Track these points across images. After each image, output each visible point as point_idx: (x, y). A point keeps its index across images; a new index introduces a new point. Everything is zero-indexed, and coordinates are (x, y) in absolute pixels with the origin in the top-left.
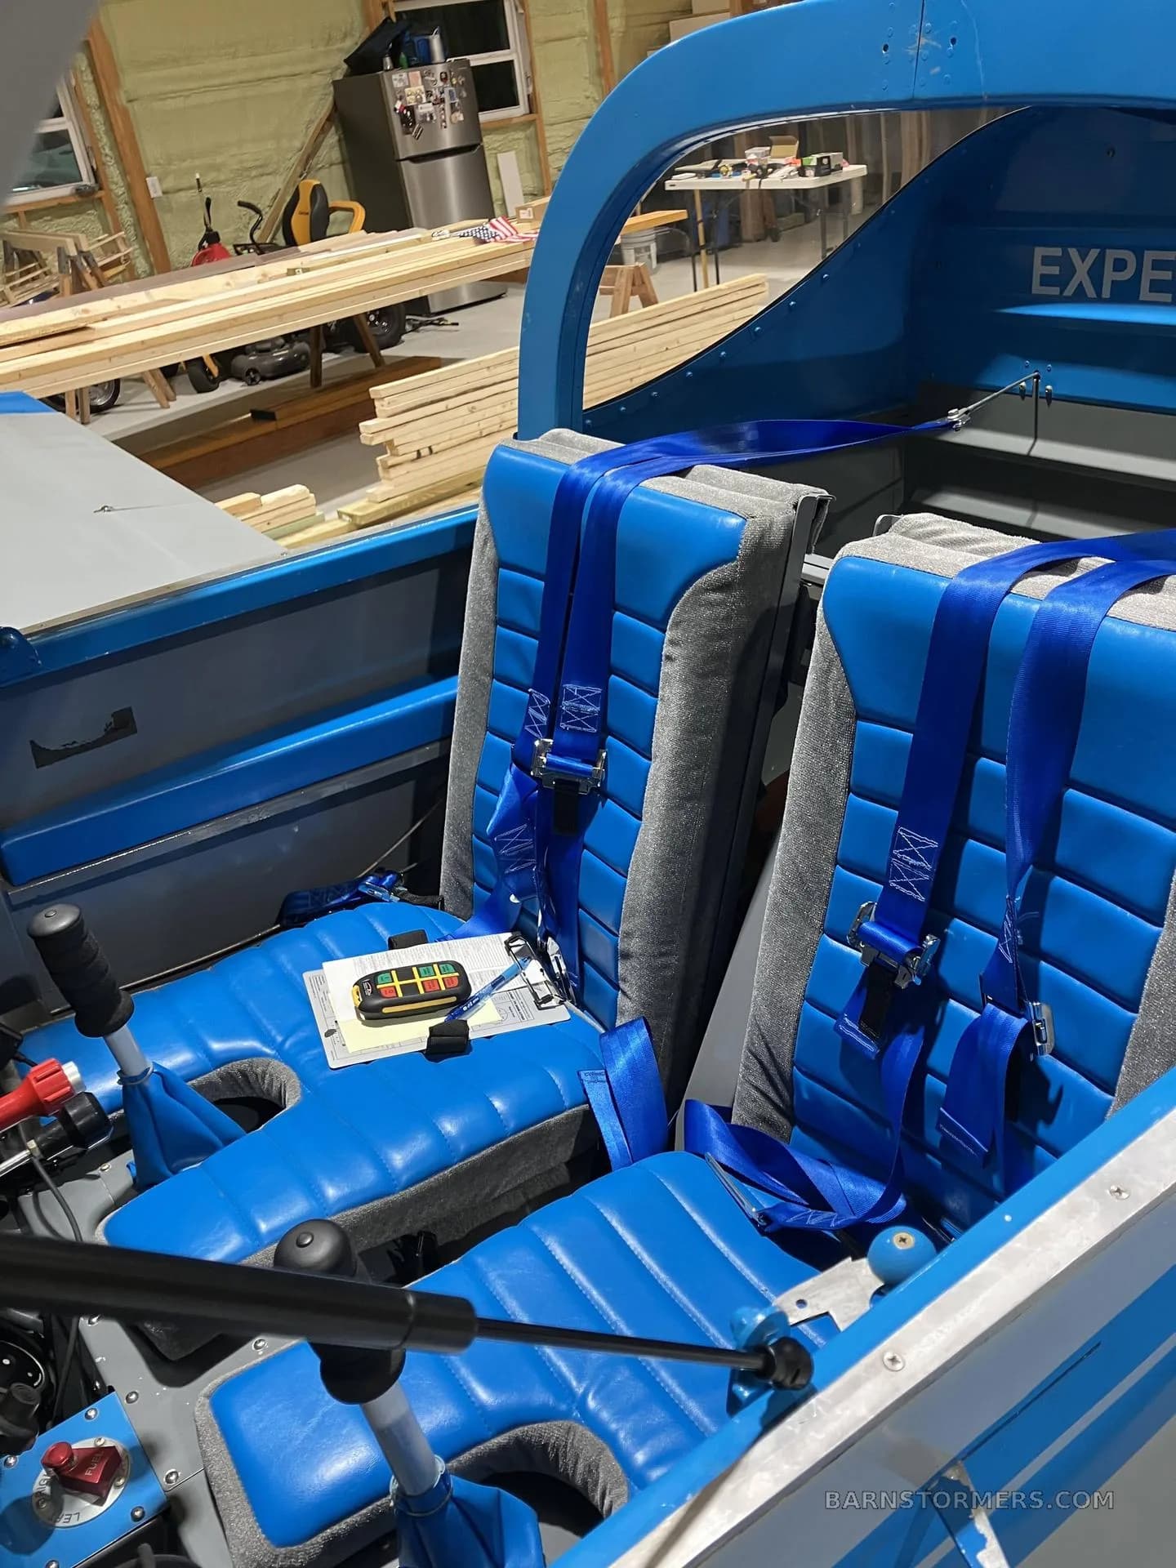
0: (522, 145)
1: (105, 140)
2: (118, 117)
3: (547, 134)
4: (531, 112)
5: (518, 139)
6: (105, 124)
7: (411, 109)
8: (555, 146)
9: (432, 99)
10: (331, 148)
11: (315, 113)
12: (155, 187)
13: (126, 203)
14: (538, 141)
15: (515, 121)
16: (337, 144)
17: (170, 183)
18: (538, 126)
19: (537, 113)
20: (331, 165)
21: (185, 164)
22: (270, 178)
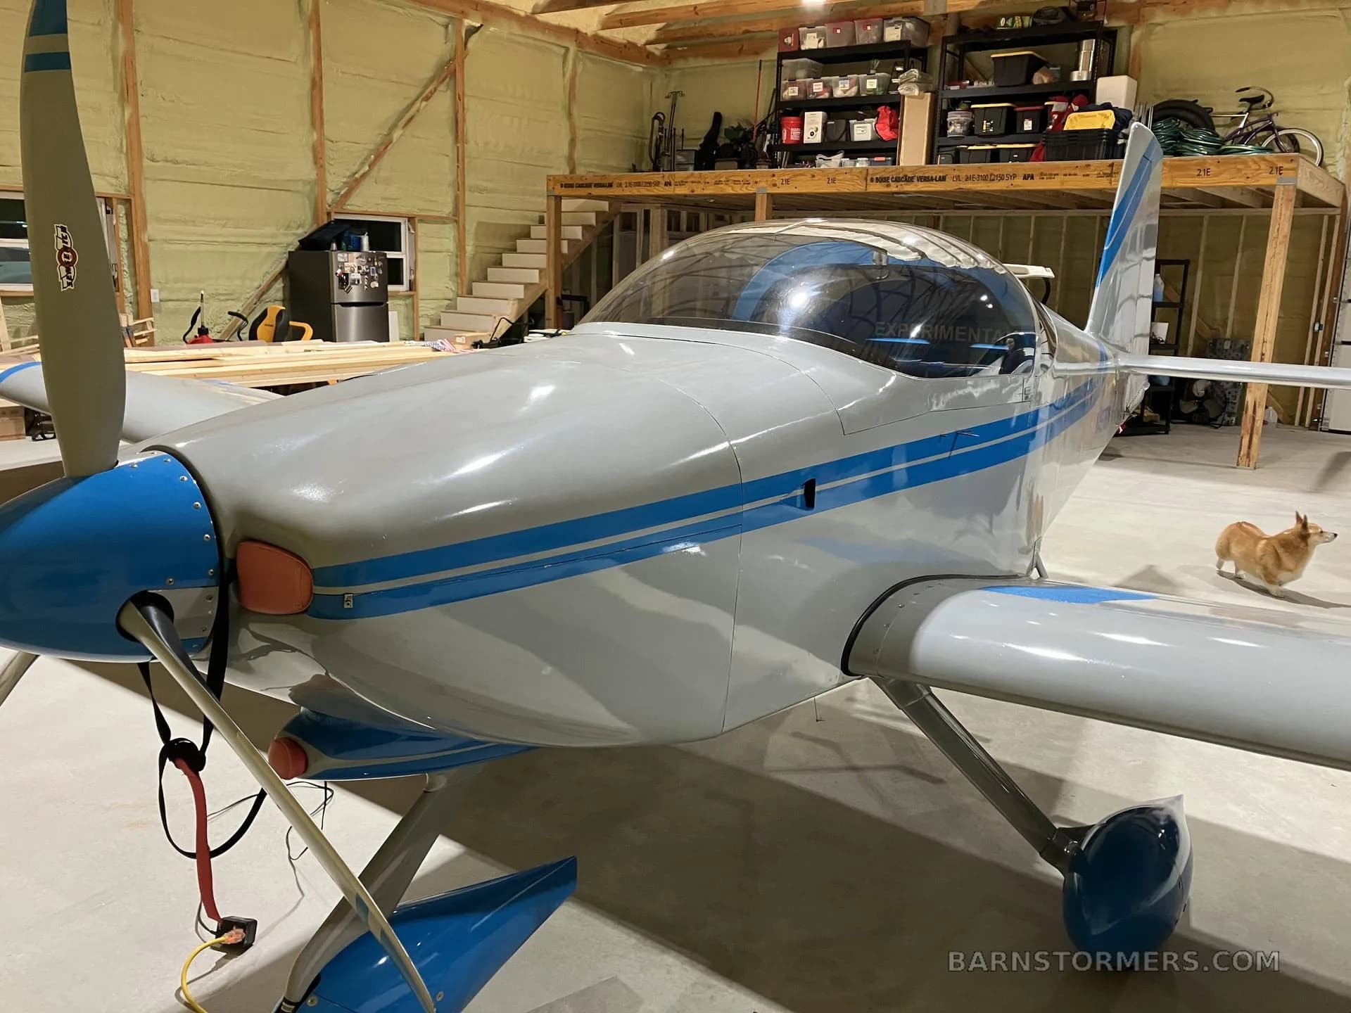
0: (402, 309)
1: (126, 261)
2: (140, 249)
3: (420, 305)
4: (411, 290)
5: (400, 305)
6: (127, 252)
7: (347, 275)
8: (423, 313)
9: (361, 271)
10: (278, 290)
11: (271, 268)
12: (155, 295)
13: (130, 303)
14: (413, 307)
15: (401, 293)
16: (282, 289)
17: (165, 295)
18: (415, 299)
19: (415, 290)
20: (275, 300)
21: (179, 285)
22: (233, 302)
